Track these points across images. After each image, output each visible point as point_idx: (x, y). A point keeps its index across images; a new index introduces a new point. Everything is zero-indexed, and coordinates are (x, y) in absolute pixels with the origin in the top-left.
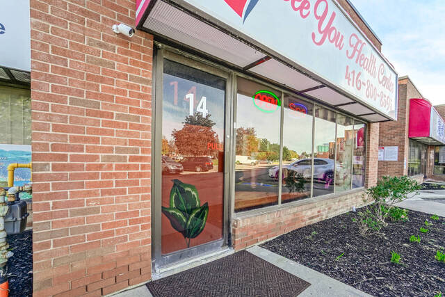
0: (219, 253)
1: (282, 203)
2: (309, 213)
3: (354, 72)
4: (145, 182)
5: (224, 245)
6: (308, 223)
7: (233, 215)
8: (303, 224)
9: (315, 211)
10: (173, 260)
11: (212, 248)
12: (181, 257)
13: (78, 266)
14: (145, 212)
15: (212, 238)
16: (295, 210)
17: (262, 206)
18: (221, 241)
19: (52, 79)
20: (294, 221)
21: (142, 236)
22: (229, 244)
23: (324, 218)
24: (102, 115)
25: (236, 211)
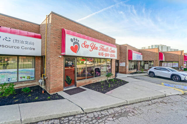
0: (74, 87)
1: (87, 78)
2: (93, 81)
3: (101, 53)
4: (63, 76)
5: (75, 86)
6: (93, 82)
7: (76, 81)
8: (91, 83)
9: (95, 80)
10: (66, 88)
11: (73, 86)
12: (68, 88)
13: (55, 87)
14: (63, 81)
15: (73, 85)
16: (89, 80)
17: (82, 79)
18: (74, 85)
19: (52, 64)
20: (89, 82)
21: (62, 84)
22: (76, 86)
23: (97, 82)
24: (57, 68)
25: (77, 80)
